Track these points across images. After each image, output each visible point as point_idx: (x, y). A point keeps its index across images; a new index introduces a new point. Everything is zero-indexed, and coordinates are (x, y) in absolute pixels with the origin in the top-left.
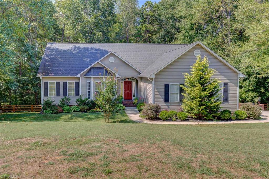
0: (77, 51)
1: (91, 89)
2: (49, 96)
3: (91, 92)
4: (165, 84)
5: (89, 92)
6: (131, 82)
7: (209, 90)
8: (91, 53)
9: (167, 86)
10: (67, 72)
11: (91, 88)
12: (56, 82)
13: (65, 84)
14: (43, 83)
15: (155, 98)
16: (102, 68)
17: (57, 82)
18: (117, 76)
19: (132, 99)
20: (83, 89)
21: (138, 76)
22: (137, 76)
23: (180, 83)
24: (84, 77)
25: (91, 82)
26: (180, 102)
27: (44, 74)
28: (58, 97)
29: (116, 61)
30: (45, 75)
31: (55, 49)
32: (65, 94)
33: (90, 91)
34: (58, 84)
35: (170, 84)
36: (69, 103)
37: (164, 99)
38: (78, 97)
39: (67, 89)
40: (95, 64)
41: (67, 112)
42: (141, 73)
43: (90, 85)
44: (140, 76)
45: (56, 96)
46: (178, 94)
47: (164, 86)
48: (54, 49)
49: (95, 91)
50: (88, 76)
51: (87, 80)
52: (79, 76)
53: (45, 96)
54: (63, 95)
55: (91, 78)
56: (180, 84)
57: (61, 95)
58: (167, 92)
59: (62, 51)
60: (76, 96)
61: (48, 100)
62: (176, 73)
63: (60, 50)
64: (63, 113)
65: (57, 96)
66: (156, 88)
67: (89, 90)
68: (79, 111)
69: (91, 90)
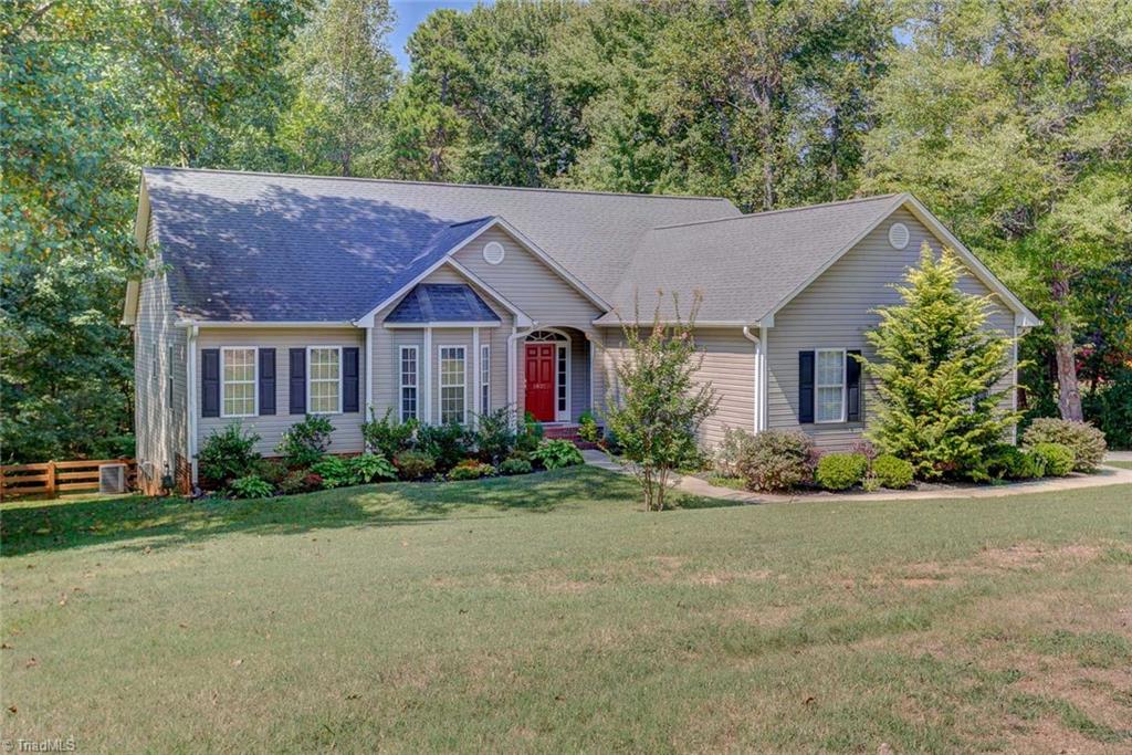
0: (297, 211)
1: (422, 379)
2: (223, 415)
3: (422, 395)
4: (800, 353)
5: (409, 393)
6: (549, 349)
7: (981, 374)
8: (363, 221)
9: (807, 359)
10: (302, 306)
11: (422, 373)
12: (256, 349)
13: (298, 357)
14: (200, 353)
15: (769, 407)
16: (459, 290)
17: (262, 351)
18: (522, 320)
19: (553, 421)
20: (381, 381)
21: (594, 322)
22: (591, 324)
23: (850, 349)
24: (387, 325)
25: (422, 349)
26: (849, 420)
27: (206, 313)
28: (267, 418)
29: (512, 257)
30: (213, 318)
31: (195, 198)
32: (298, 405)
33: (417, 386)
34: (267, 358)
35: (817, 351)
36: (325, 441)
37: (797, 411)
38: (354, 414)
39: (305, 383)
40: (436, 270)
41: (340, 486)
42: (606, 308)
43: (417, 360)
44: (603, 321)
45: (257, 414)
46: (840, 389)
47: (798, 361)
48: (190, 197)
49: (440, 386)
50: (411, 320)
51: (397, 341)
52: (367, 321)
53: (204, 416)
54: (288, 408)
55: (422, 330)
56: (848, 352)
57: (278, 408)
58: (806, 383)
59: (234, 210)
60: (345, 411)
61: (231, 436)
62: (839, 311)
63: (218, 202)
64: (326, 491)
65: (261, 413)
66: (772, 368)
67: (414, 384)
68: (393, 476)
69: (422, 384)
